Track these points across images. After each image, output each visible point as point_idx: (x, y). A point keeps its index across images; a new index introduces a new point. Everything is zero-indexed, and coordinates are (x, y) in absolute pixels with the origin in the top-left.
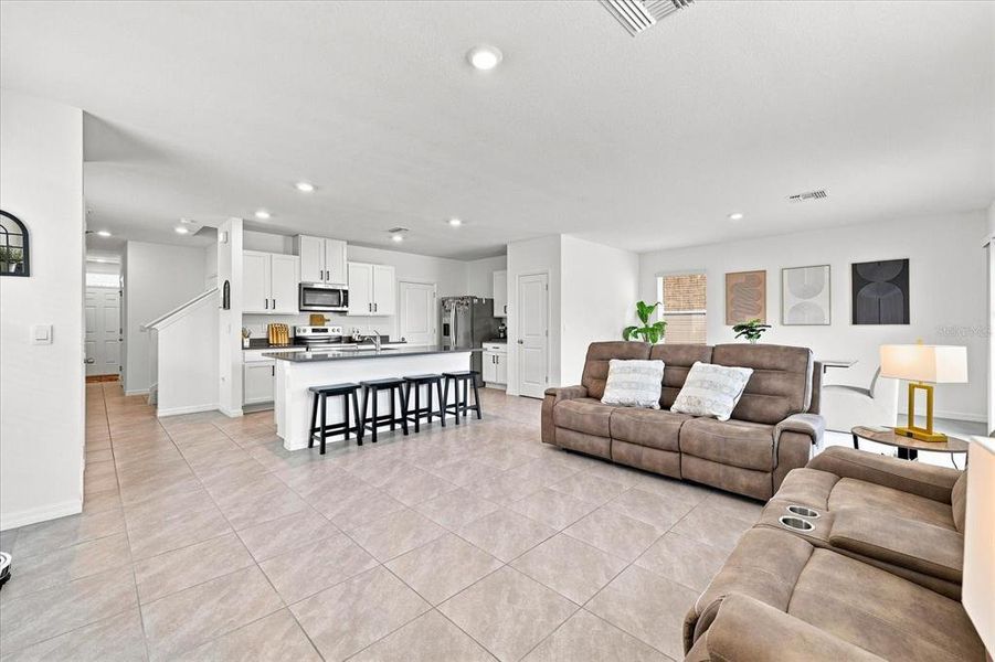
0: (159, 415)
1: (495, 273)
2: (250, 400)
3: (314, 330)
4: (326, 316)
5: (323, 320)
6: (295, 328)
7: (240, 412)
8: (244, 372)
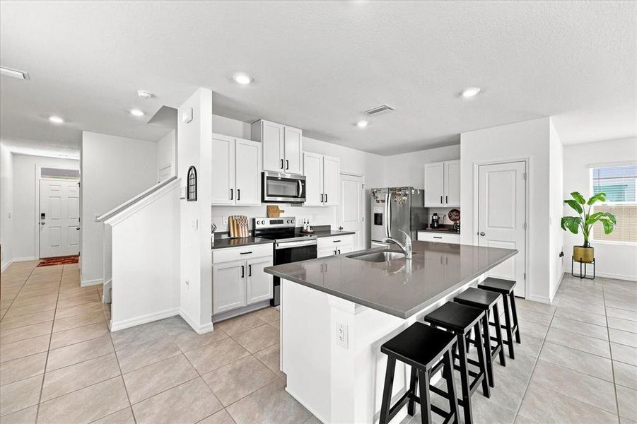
0: (113, 330)
1: (426, 166)
2: (220, 308)
3: (272, 222)
4: (281, 206)
5: (278, 211)
6: (254, 220)
7: (209, 327)
8: (213, 275)
